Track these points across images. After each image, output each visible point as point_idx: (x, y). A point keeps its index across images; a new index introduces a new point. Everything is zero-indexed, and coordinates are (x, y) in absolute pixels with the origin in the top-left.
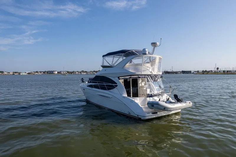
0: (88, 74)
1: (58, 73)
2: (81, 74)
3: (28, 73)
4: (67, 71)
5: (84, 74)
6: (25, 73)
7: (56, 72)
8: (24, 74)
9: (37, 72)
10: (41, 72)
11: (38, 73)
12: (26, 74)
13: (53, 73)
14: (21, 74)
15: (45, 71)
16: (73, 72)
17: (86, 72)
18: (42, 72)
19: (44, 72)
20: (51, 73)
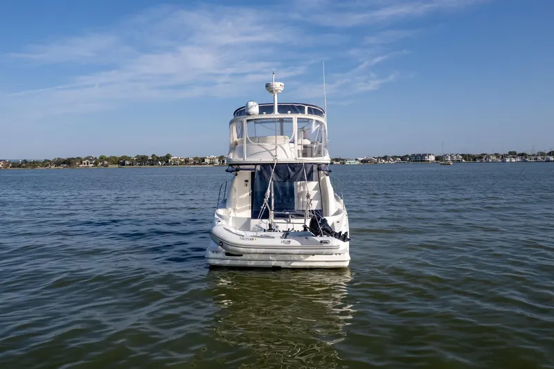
0: (525, 161)
1: (437, 158)
2: (504, 161)
3: (362, 161)
4: (462, 155)
5: (514, 160)
6: (356, 160)
7: (432, 158)
8: (353, 162)
9: (385, 158)
10: (394, 158)
11: (386, 160)
12: (358, 163)
13: (424, 161)
14: (347, 163)
15: (407, 156)
16: (480, 157)
17: (522, 155)
18: (399, 157)
19: (402, 158)
20: (419, 159)
